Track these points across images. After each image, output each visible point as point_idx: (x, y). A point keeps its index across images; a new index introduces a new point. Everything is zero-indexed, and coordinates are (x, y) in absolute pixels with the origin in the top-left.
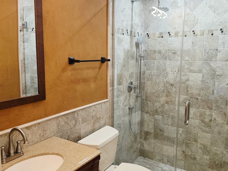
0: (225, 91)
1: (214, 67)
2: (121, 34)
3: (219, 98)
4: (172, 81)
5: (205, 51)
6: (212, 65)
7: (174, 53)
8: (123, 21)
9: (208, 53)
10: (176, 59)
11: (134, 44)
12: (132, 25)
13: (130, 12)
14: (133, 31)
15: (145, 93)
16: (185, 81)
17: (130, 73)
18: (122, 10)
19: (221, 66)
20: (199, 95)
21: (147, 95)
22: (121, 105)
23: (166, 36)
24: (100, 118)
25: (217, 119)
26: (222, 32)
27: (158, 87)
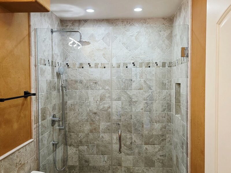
0: (140, 115)
1: (130, 95)
2: (43, 64)
3: (136, 122)
4: (95, 109)
5: (122, 81)
6: (128, 93)
7: (96, 83)
8: (44, 51)
9: (124, 83)
10: (97, 89)
11: (55, 74)
12: (53, 55)
13: (50, 42)
14: (54, 61)
15: (67, 124)
16: (107, 109)
17: (53, 106)
18: (43, 40)
19: (136, 94)
20: (120, 120)
21: (70, 127)
22: (45, 142)
23: (86, 67)
24: (24, 164)
25: (136, 141)
26: (134, 65)
27: (81, 117)
